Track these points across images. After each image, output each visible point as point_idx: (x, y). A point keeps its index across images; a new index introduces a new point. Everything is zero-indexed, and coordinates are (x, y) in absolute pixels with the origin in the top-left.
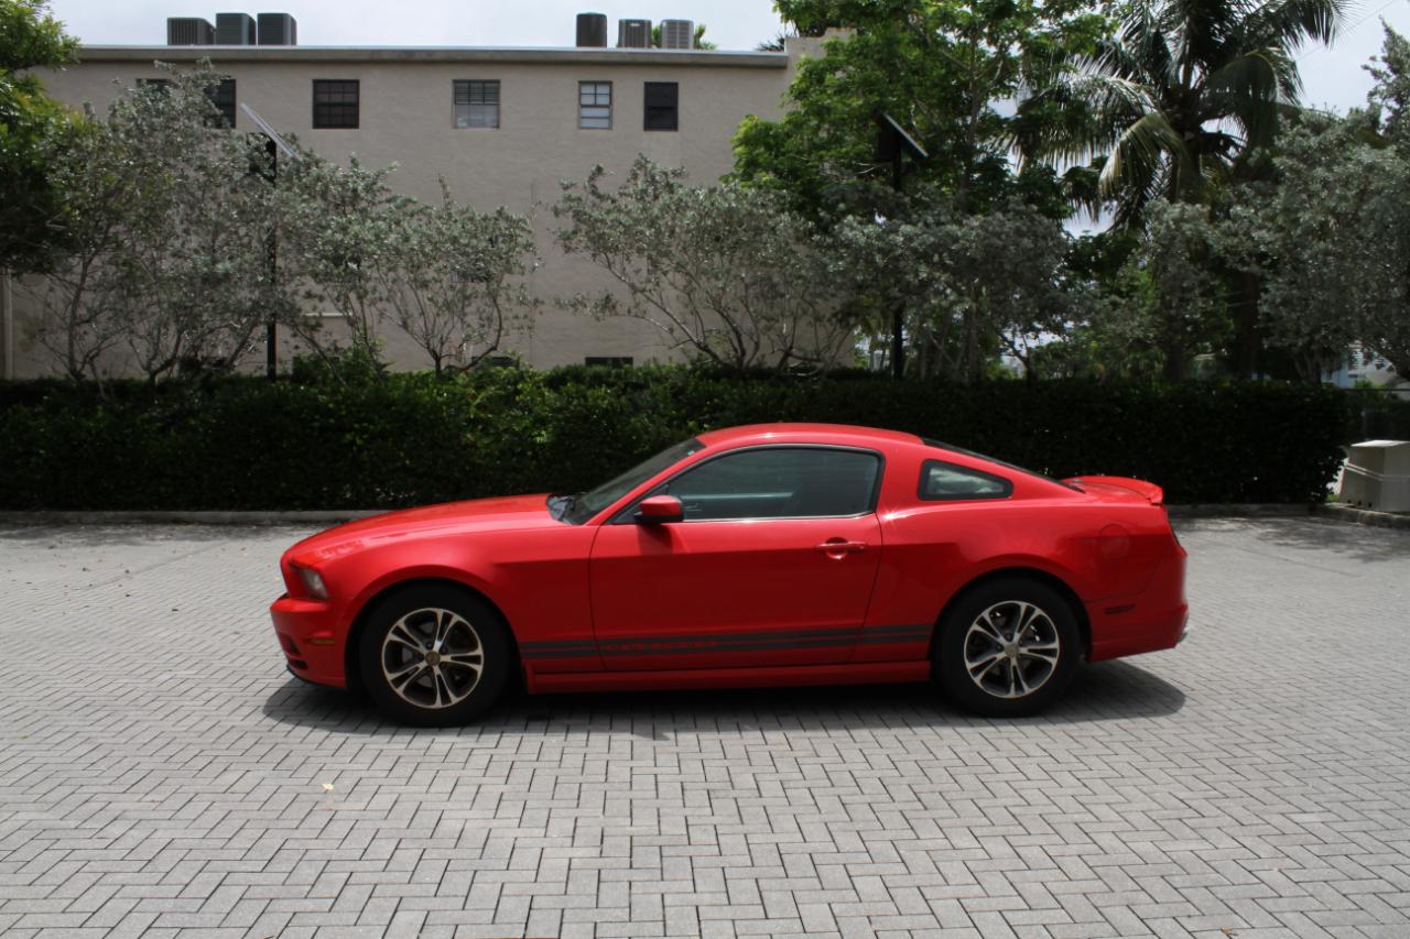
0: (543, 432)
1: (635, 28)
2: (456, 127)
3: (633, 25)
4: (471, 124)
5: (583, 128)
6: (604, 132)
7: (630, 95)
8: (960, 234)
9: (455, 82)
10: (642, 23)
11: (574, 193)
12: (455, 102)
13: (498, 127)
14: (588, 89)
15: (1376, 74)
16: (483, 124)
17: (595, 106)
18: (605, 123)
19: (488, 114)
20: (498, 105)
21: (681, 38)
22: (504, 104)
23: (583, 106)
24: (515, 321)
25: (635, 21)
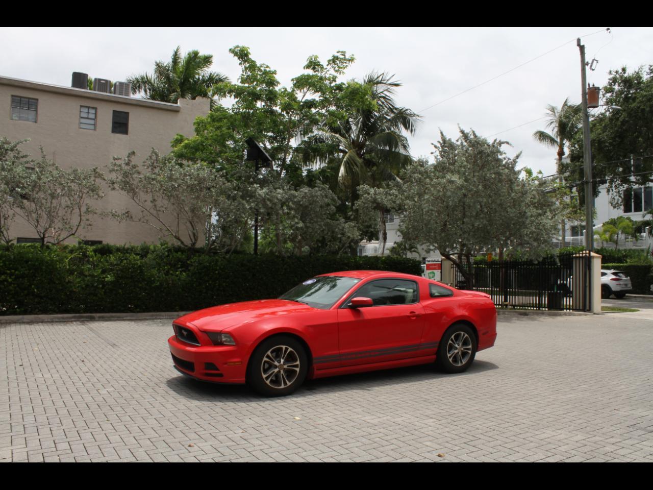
0: (109, 276)
1: (103, 83)
2: (12, 119)
3: (102, 81)
4: (20, 118)
5: (81, 128)
6: (91, 131)
7: (106, 116)
8: (297, 195)
9: (12, 96)
10: (106, 81)
11: (118, 162)
12: (12, 106)
13: (36, 122)
14: (85, 110)
15: (436, 147)
16: (27, 120)
17: (88, 118)
18: (92, 127)
19: (31, 115)
20: (36, 111)
21: (125, 91)
22: (40, 111)
23: (82, 118)
24: (87, 222)
25: (103, 80)
